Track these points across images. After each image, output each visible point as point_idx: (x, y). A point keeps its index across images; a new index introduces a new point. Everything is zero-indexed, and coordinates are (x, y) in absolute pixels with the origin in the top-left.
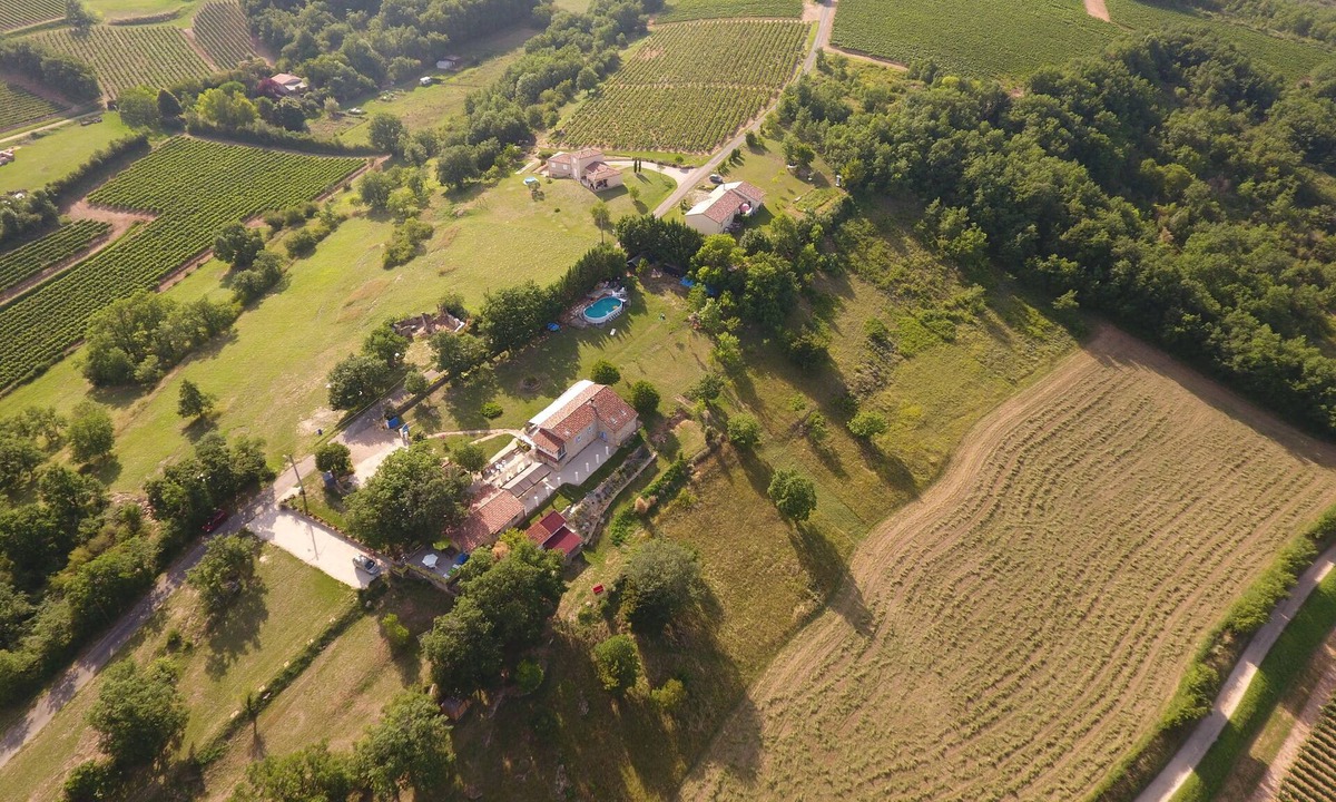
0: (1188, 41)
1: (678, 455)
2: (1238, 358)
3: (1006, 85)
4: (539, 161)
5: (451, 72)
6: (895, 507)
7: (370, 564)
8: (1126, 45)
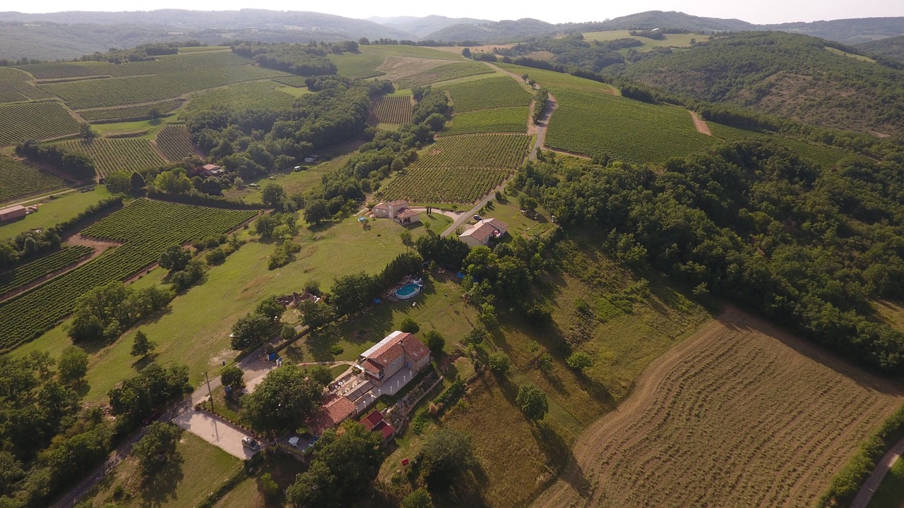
0: (761, 145)
1: (456, 377)
2: (815, 323)
3: (652, 167)
4: (368, 209)
5: (313, 164)
6: (601, 414)
7: (253, 443)
8: (722, 146)
